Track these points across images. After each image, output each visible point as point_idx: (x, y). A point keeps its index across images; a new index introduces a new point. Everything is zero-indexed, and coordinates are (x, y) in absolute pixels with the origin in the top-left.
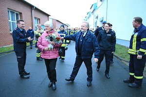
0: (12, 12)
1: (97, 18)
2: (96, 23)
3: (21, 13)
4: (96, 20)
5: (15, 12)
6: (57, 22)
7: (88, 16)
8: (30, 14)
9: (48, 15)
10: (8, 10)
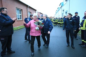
0: (18, 10)
1: (63, 11)
2: (63, 14)
3: (22, 10)
4: (63, 12)
5: (19, 9)
6: (40, 14)
7: (58, 10)
8: (26, 10)
9: (35, 10)
10: (16, 8)
